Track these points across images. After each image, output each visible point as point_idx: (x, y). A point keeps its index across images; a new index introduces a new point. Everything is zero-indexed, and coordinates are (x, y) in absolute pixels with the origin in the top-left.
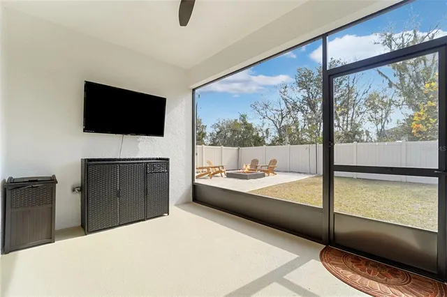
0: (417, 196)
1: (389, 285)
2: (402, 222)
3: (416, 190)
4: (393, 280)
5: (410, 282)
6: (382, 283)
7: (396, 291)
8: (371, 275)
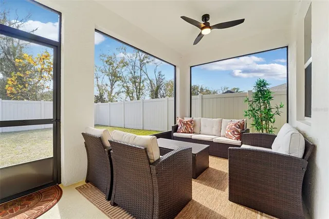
0: (16, 141)
1: (32, 208)
2: (14, 163)
3: (13, 137)
4: (32, 203)
5: (42, 196)
6: (27, 210)
7: (38, 208)
8: (15, 212)
